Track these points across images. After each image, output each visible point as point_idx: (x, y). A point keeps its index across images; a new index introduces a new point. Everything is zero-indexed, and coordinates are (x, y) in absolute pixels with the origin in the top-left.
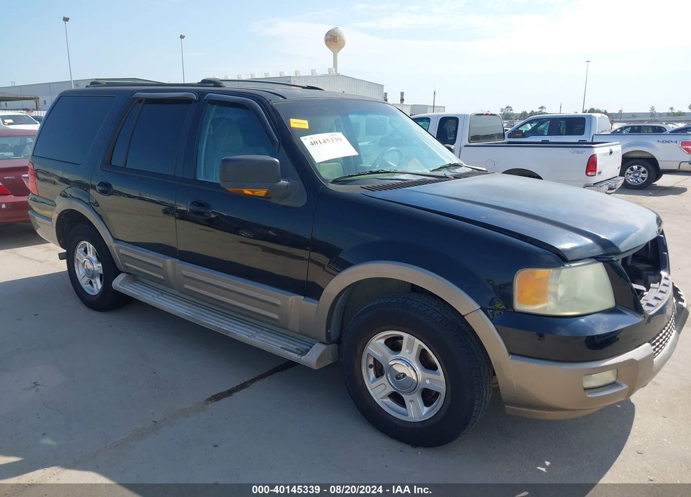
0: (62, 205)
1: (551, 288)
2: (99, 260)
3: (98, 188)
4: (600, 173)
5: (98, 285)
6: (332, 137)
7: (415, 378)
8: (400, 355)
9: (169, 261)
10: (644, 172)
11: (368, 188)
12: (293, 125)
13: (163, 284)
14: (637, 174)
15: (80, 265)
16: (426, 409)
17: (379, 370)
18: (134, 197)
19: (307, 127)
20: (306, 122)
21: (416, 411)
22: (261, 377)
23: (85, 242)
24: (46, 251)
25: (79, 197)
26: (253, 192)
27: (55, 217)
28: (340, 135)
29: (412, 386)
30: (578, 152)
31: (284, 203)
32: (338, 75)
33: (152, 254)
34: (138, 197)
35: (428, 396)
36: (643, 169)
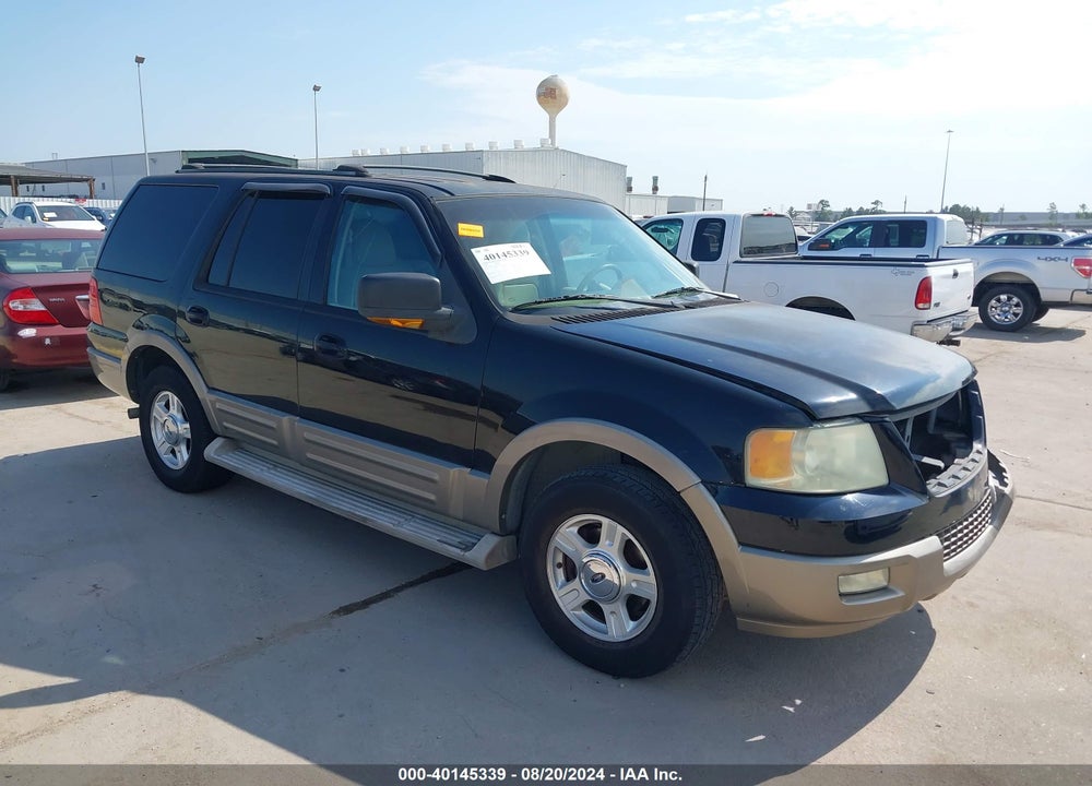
0: (137, 339)
1: (795, 456)
2: (186, 419)
3: (188, 315)
4: (937, 305)
5: (184, 455)
6: (516, 250)
7: (616, 582)
8: (598, 548)
9: (286, 420)
10: (1017, 305)
11: (562, 320)
12: (461, 232)
13: (277, 453)
14: (1007, 308)
15: (159, 426)
16: (632, 624)
17: (571, 569)
18: (238, 329)
19: (481, 235)
20: (480, 228)
21: (620, 627)
22: (411, 584)
23: (167, 393)
24: (107, 407)
25: (161, 328)
26: (403, 323)
27: (125, 357)
28: (527, 246)
29: (613, 592)
30: (903, 273)
31: (446, 339)
32: (557, 149)
33: (263, 409)
34: (244, 329)
35: (635, 606)
36: (1015, 300)
